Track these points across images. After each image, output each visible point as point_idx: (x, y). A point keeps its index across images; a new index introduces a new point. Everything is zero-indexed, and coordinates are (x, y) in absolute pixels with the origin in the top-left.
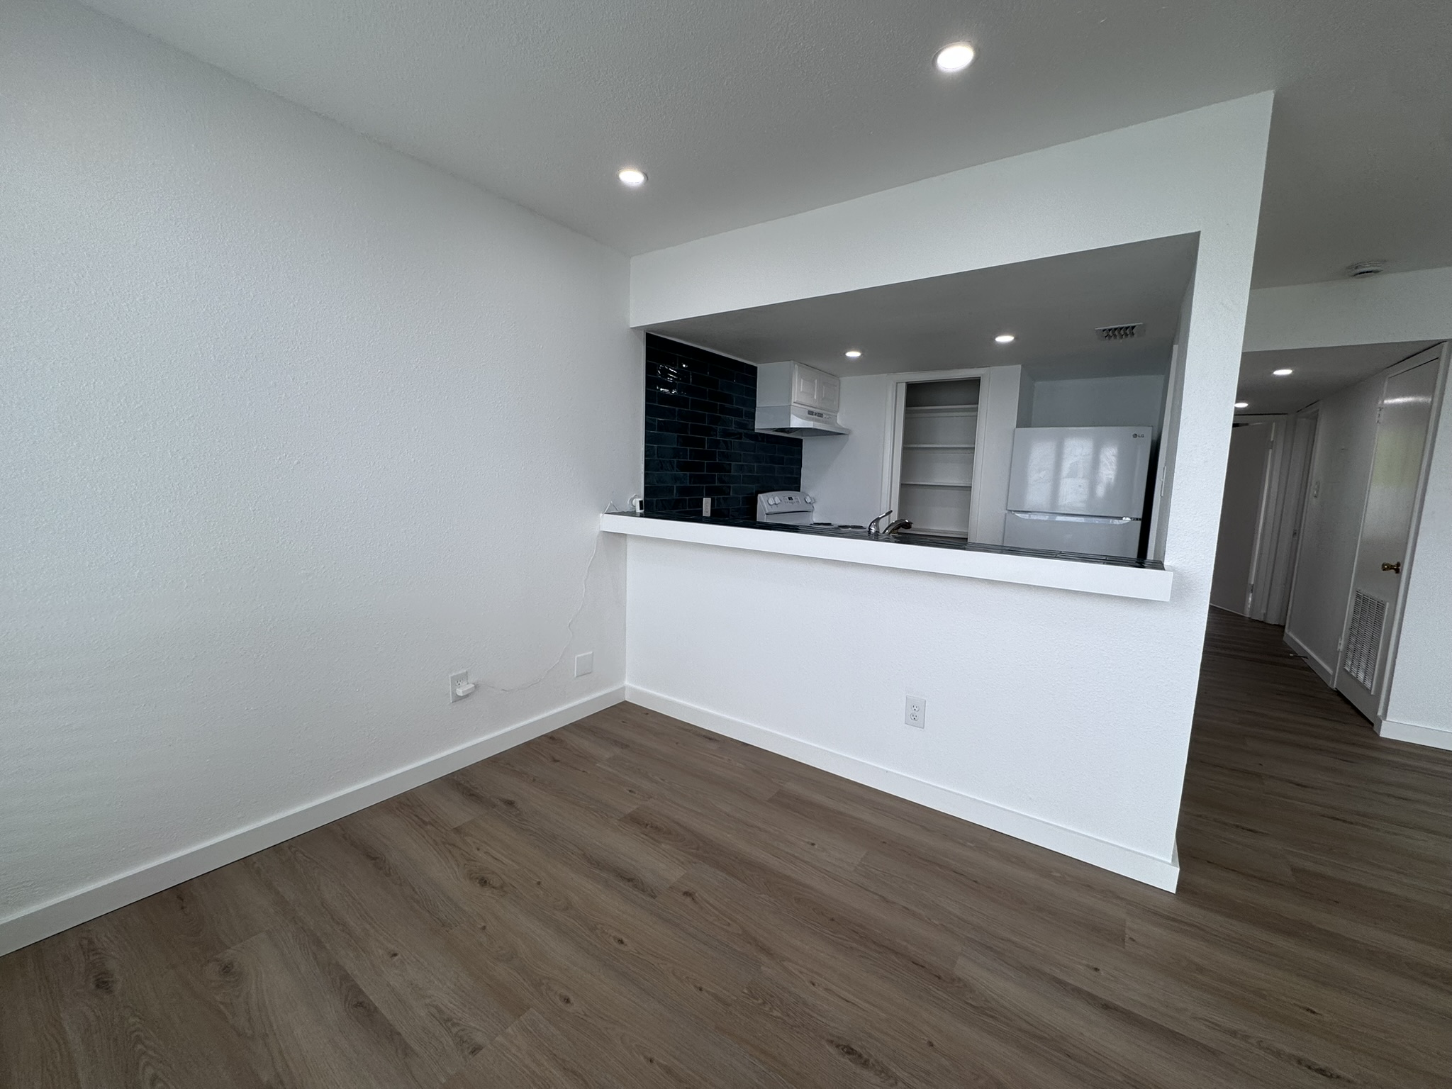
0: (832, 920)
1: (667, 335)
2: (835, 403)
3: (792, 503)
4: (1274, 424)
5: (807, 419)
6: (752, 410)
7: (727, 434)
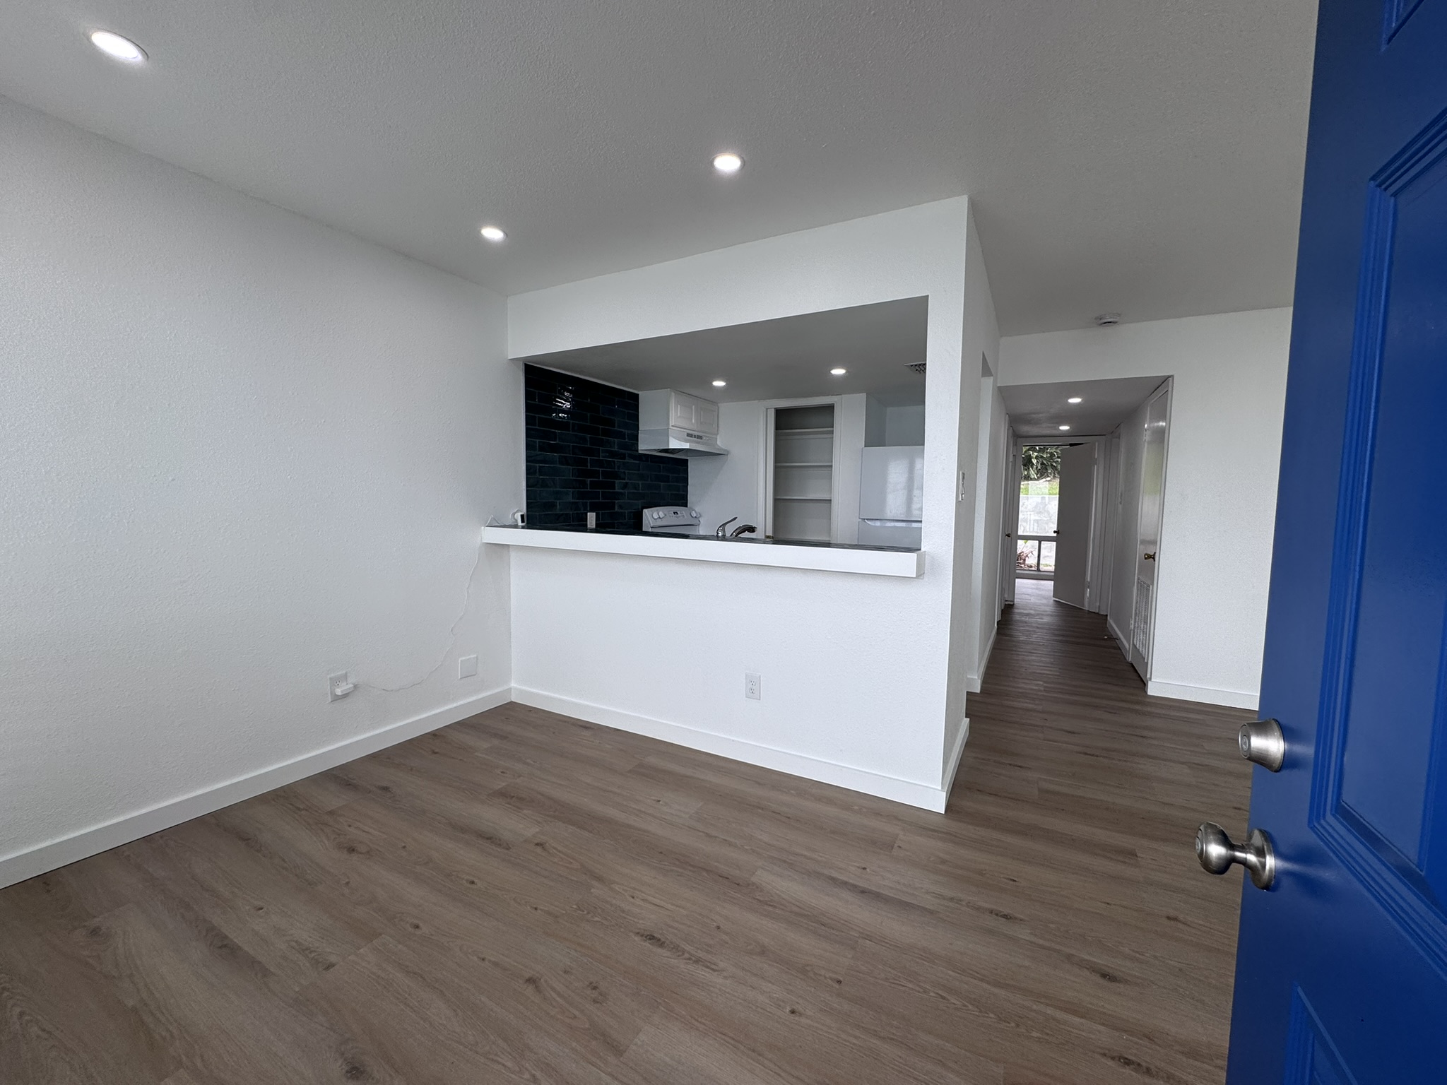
0: (661, 853)
1: (546, 366)
2: (714, 426)
3: (678, 518)
4: (1097, 444)
5: (686, 441)
6: (636, 432)
7: (613, 454)
